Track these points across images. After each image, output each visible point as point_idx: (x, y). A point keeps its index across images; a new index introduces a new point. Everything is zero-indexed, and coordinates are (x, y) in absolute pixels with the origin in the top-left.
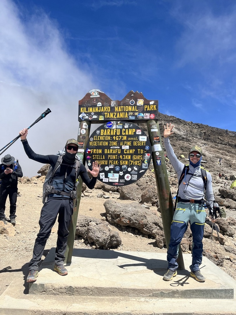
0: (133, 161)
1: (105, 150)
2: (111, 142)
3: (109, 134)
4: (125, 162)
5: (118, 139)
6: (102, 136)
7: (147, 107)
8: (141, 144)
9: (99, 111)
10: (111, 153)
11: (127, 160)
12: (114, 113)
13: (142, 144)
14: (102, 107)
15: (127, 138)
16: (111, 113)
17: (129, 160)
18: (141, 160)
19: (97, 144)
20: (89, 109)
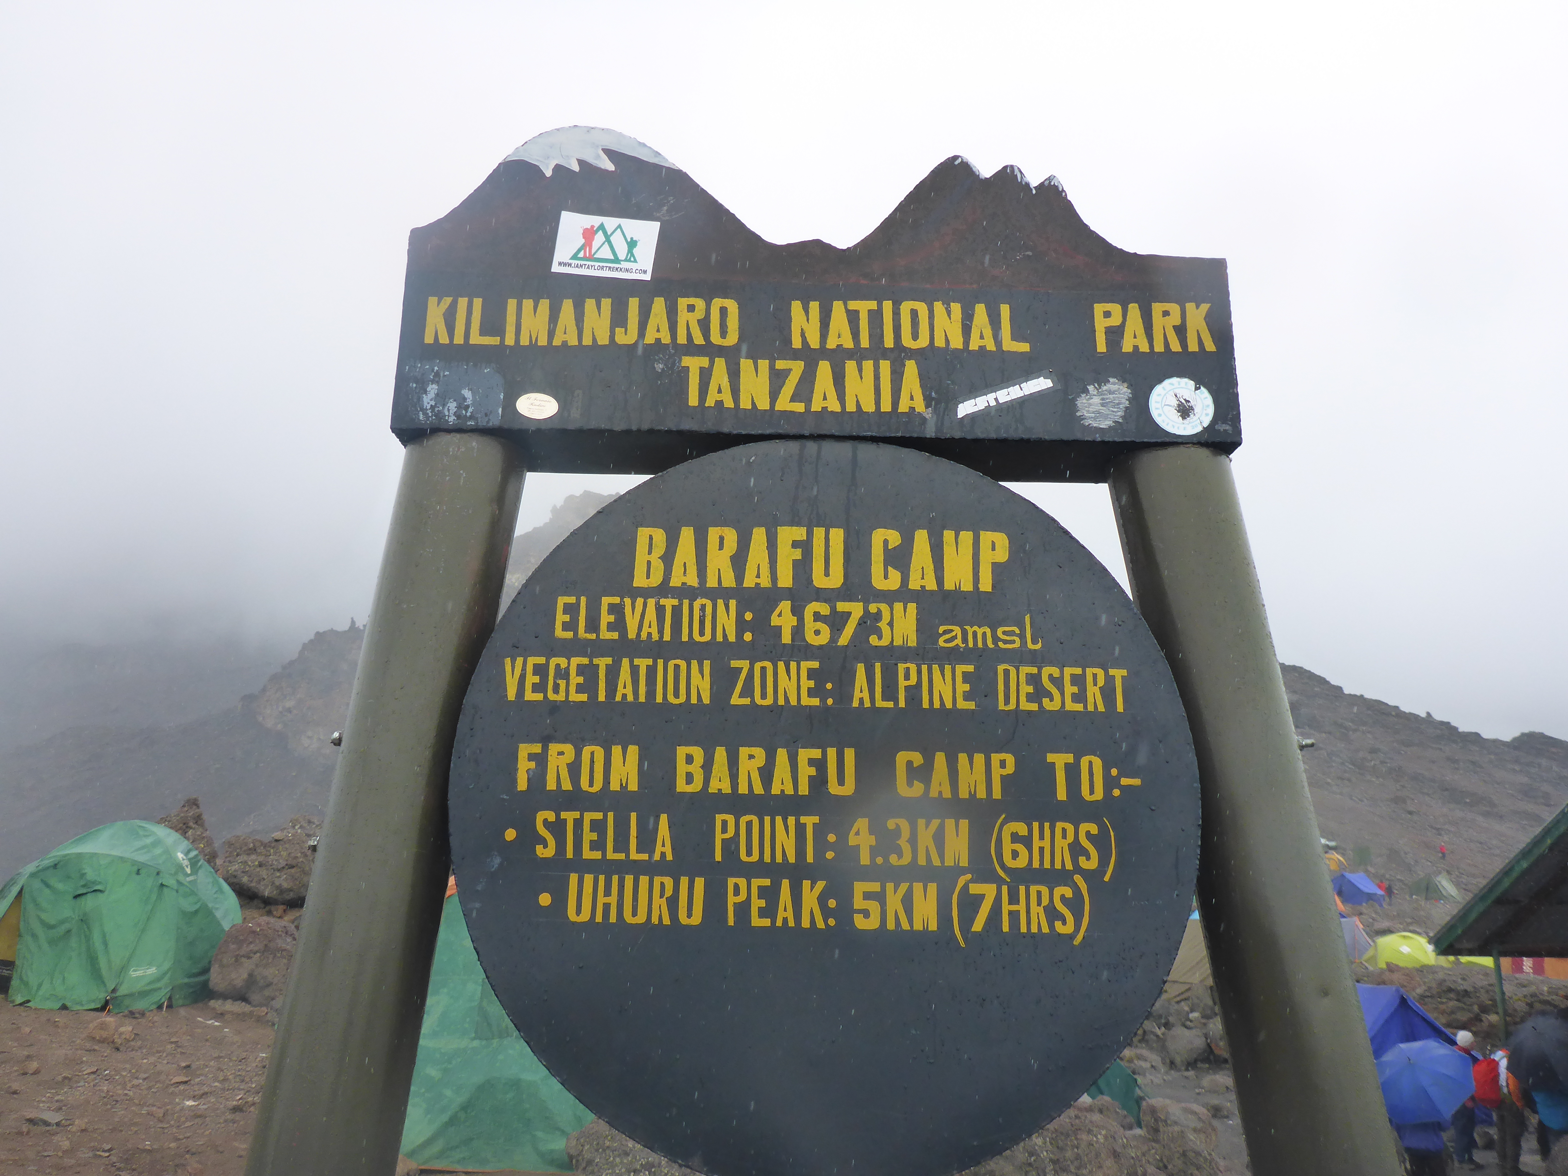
0: (999, 882)
1: (682, 752)
2: (744, 664)
3: (729, 581)
4: (908, 902)
5: (823, 639)
6: (647, 593)
7: (1115, 320)
8: (1076, 698)
9: (626, 337)
10: (743, 789)
11: (926, 874)
12: (780, 365)
13: (1093, 693)
14: (659, 305)
15: (925, 629)
16: (746, 365)
17: (959, 871)
18: (1087, 875)
19: (589, 686)
20: (511, 319)
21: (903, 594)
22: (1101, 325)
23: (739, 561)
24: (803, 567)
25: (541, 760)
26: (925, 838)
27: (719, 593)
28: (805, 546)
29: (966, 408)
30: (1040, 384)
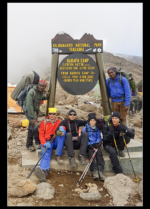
0: (88, 79)
1: (70, 72)
2: (74, 67)
4: (83, 80)
5: (78, 65)
6: (68, 63)
8: (92, 69)
9: (66, 46)
10: (74, 74)
12: (75, 48)
15: (84, 65)
16: (73, 48)
18: (92, 78)
19: (65, 69)
20: (58, 45)
21: (83, 63)
22: (95, 45)
23: (73, 61)
24: (77, 61)
25: (62, 73)
26: (84, 77)
27: (72, 63)
28: (77, 60)
29: (86, 51)
30: (91, 49)
